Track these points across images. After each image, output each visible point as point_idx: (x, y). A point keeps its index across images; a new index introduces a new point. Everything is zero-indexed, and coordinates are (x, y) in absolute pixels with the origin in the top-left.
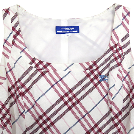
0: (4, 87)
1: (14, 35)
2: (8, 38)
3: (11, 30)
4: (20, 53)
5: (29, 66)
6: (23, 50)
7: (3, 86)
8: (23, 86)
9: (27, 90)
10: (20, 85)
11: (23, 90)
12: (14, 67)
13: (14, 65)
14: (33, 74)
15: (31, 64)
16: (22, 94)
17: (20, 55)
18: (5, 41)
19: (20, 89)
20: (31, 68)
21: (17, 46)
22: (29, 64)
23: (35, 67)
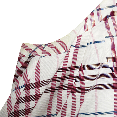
0: (58, 59)
1: (114, 11)
2: (104, 8)
3: (114, 3)
4: (106, 37)
5: (105, 61)
6: (111, 37)
7: (58, 57)
8: (82, 79)
9: (83, 90)
10: (78, 75)
11: (78, 85)
12: (85, 47)
13: (88, 44)
14: (102, 76)
15: (109, 60)
16: (72, 90)
17: (104, 39)
18: (99, 9)
19: (74, 81)
20: (105, 66)
21: (107, 26)
22: (107, 59)
23: (111, 69)
